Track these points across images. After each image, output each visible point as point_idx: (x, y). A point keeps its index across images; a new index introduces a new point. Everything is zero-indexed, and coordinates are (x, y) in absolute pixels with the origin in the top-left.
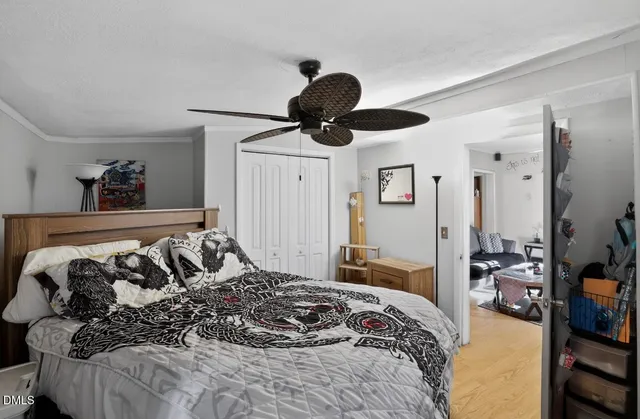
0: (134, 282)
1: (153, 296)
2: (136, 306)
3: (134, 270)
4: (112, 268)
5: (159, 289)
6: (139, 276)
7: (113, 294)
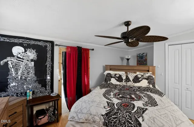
0: (116, 79)
1: (118, 83)
2: (114, 84)
3: (117, 77)
4: (113, 76)
5: (120, 82)
6: (117, 79)
7: (110, 80)
